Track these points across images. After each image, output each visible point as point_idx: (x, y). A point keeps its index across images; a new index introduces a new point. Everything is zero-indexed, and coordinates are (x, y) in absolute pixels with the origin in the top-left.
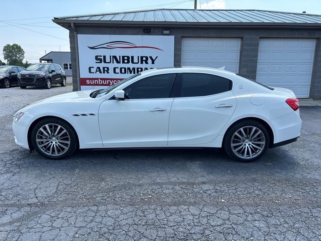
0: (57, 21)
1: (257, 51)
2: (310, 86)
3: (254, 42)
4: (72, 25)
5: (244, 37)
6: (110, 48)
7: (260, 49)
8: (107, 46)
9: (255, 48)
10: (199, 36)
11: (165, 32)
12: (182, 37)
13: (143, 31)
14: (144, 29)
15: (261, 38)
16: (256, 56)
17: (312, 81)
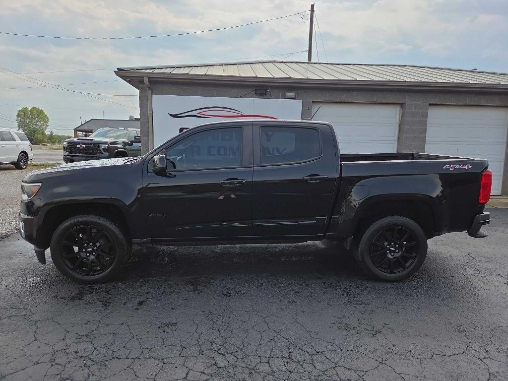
0: (122, 73)
1: (425, 123)
2: (502, 177)
3: (421, 111)
4: (146, 80)
5: (407, 103)
6: (203, 116)
7: (429, 120)
8: (199, 113)
9: (422, 119)
10: (339, 101)
11: (289, 94)
12: (313, 102)
13: (254, 92)
14: (256, 90)
15: (431, 105)
16: (425, 131)
17: (504, 169)
